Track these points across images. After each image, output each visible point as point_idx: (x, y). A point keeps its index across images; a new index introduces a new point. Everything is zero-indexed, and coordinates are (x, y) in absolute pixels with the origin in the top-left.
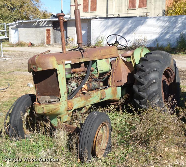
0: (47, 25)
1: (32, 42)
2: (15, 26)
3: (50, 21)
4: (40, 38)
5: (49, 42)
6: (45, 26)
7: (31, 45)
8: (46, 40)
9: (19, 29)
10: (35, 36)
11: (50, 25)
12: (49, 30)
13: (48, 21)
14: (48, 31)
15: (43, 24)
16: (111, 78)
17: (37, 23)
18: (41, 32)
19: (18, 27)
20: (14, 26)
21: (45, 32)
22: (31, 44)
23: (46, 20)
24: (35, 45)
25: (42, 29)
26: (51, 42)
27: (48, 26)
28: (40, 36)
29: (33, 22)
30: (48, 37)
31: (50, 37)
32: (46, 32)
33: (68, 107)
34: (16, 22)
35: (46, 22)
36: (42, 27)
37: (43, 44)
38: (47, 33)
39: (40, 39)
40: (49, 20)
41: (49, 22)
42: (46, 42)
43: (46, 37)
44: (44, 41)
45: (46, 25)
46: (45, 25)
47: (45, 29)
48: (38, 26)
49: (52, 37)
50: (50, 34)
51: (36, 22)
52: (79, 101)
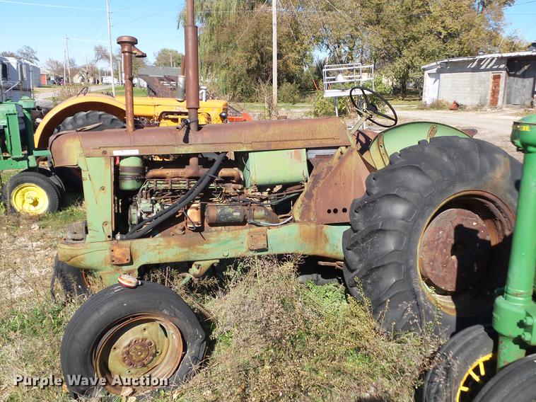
0: (495, 67)
1: (460, 102)
2: (436, 69)
3: (502, 58)
4: (478, 93)
5: (494, 102)
6: (491, 69)
7: (457, 107)
8: (489, 98)
9: (442, 76)
10: (468, 89)
11: (502, 66)
12: (499, 77)
13: (498, 58)
14: (497, 78)
15: (489, 64)
16: (303, 201)
17: (476, 63)
18: (482, 82)
19: (439, 72)
20: (434, 71)
21: (488, 81)
22: (458, 105)
23: (493, 55)
24: (467, 108)
25: (483, 74)
26: (500, 102)
27: (498, 69)
28: (480, 89)
29: (469, 62)
30: (495, 93)
31: (498, 92)
32: (492, 80)
33: (113, 256)
34: (438, 63)
35: (494, 61)
36: (485, 70)
37: (483, 106)
38: (493, 82)
39: (479, 96)
40: (500, 55)
41: (500, 60)
42: (489, 101)
43: (490, 92)
44: (485, 100)
45: (494, 65)
46: (492, 67)
47: (491, 74)
48: (477, 69)
49: (501, 92)
50: (498, 85)
51: (474, 61)
52: (158, 247)
